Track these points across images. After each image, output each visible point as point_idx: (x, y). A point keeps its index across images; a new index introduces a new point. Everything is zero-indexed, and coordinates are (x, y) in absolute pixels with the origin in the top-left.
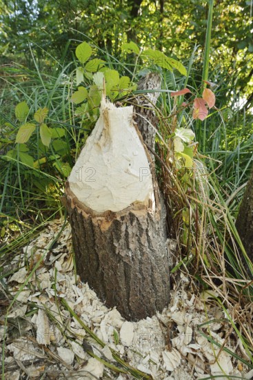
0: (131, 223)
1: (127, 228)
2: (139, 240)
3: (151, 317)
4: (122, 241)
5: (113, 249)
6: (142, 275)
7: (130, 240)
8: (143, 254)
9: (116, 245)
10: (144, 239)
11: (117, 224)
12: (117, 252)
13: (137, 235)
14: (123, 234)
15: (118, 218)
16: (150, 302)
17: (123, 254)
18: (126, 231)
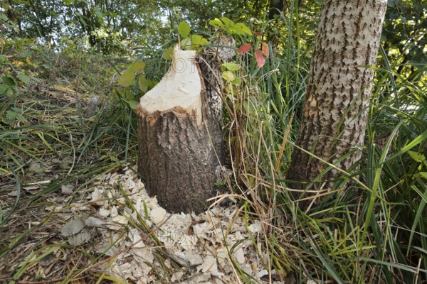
0: (172, 121)
1: (168, 124)
2: (178, 137)
3: (185, 213)
4: (163, 134)
5: (157, 140)
6: (180, 169)
7: (170, 134)
8: (181, 150)
9: (159, 137)
10: (182, 137)
11: (160, 120)
12: (159, 143)
13: (176, 132)
14: (164, 128)
15: (162, 115)
16: (185, 198)
17: (164, 145)
18: (167, 126)
